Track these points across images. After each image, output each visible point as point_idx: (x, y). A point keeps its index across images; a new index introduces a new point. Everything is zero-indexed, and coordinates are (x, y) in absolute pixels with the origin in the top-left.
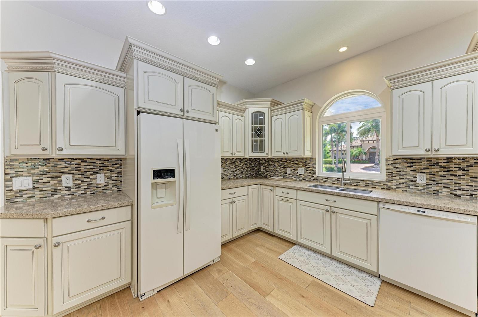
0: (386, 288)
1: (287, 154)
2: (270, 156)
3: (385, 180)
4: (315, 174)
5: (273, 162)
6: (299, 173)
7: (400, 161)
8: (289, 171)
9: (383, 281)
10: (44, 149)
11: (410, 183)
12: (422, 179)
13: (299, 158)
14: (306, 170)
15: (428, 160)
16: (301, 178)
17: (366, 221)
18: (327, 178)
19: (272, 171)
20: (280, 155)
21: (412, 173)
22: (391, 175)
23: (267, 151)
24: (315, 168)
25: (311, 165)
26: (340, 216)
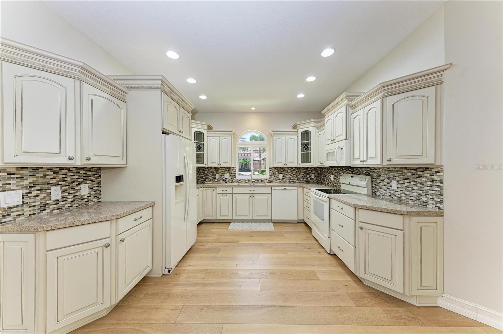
0: (275, 224)
1: (221, 164)
2: (207, 166)
3: (269, 178)
4: (235, 177)
5: (203, 170)
6: (225, 178)
7: (274, 169)
8: (217, 176)
9: (273, 223)
10: (70, 159)
11: (277, 178)
12: (281, 176)
13: (225, 168)
14: (230, 176)
15: (282, 168)
16: (226, 181)
17: (267, 197)
18: (243, 180)
19: (202, 178)
20: (215, 165)
21: (278, 174)
22: (271, 175)
23: (205, 162)
24: (236, 174)
25: (233, 172)
26: (257, 197)
